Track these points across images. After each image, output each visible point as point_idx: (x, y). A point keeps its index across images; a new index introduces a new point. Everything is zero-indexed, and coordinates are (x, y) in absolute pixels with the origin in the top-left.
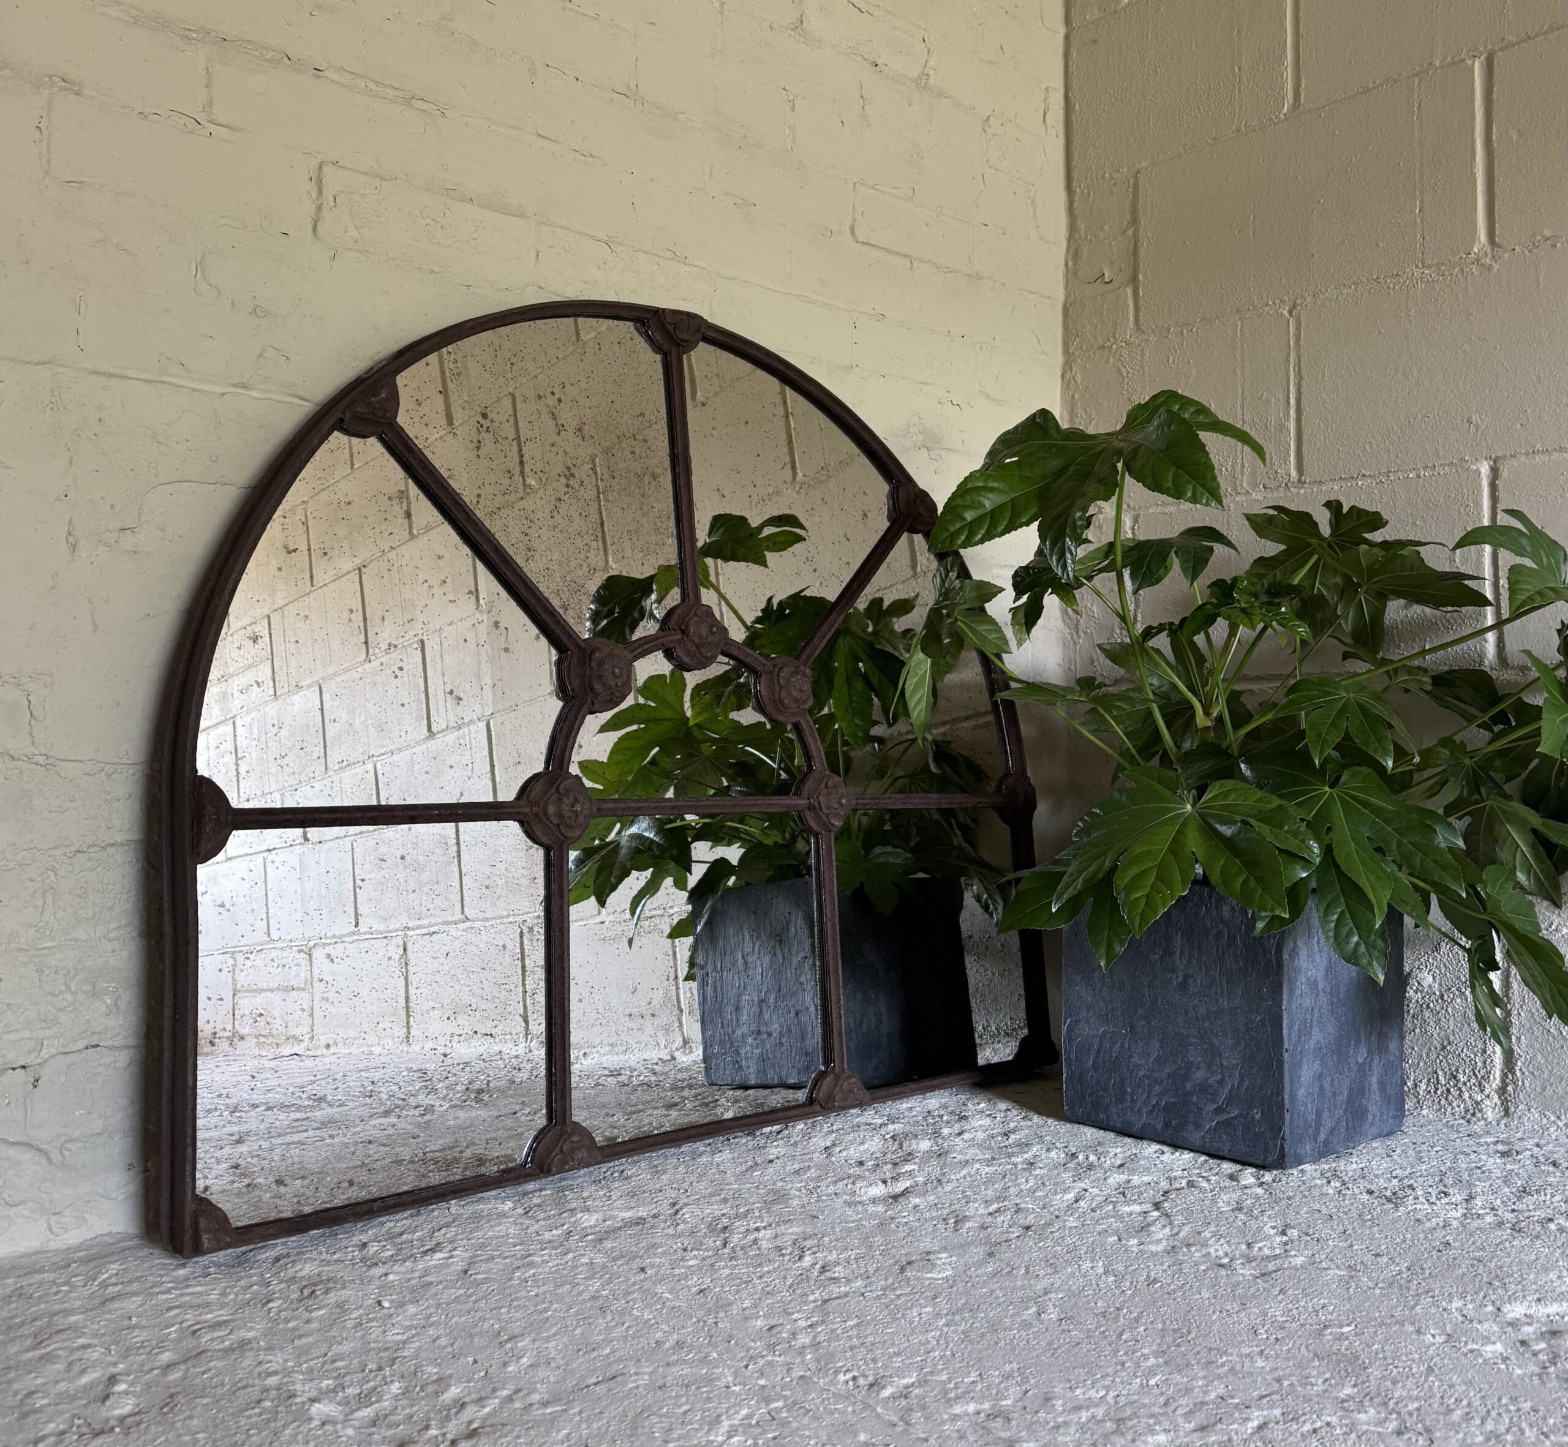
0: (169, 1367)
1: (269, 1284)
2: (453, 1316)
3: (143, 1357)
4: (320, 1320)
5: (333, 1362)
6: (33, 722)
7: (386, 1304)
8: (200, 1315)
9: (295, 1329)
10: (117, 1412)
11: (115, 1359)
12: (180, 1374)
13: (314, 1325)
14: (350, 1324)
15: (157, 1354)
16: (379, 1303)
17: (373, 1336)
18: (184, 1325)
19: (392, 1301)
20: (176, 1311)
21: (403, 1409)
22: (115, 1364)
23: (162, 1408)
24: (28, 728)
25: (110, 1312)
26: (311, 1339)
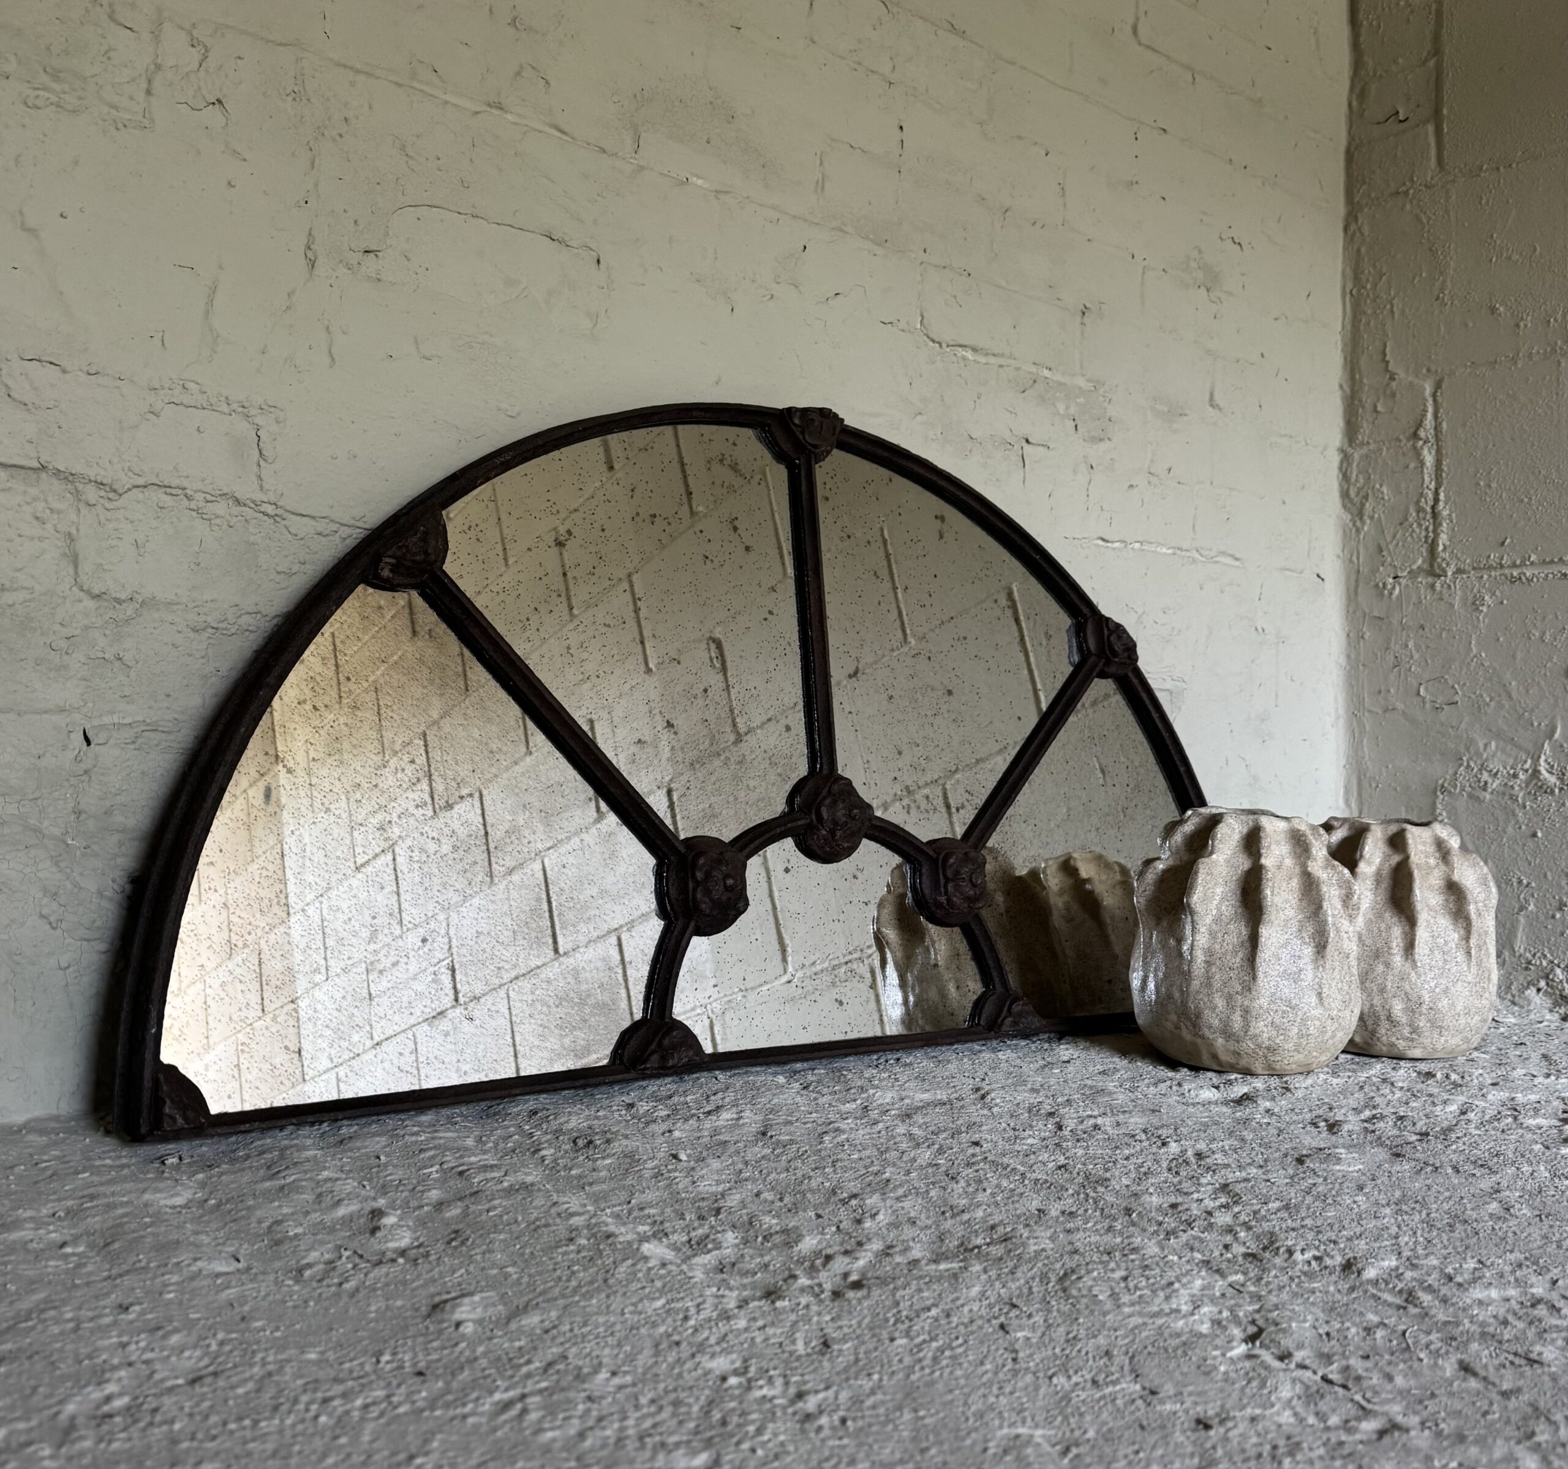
0: (439, 1206)
1: (531, 1135)
2: (768, 1174)
3: (405, 1194)
4: (608, 1168)
5: (642, 1209)
6: (262, 463)
7: (683, 1157)
8: (461, 1157)
9: (580, 1177)
10: (392, 1245)
11: (372, 1194)
12: (459, 1211)
13: (603, 1174)
14: (647, 1174)
15: (423, 1192)
16: (675, 1157)
17: (680, 1186)
18: (445, 1166)
19: (689, 1156)
20: (432, 1153)
21: (752, 1257)
22: (375, 1199)
23: (449, 1243)
24: (255, 469)
25: (351, 1150)
26: (604, 1186)
